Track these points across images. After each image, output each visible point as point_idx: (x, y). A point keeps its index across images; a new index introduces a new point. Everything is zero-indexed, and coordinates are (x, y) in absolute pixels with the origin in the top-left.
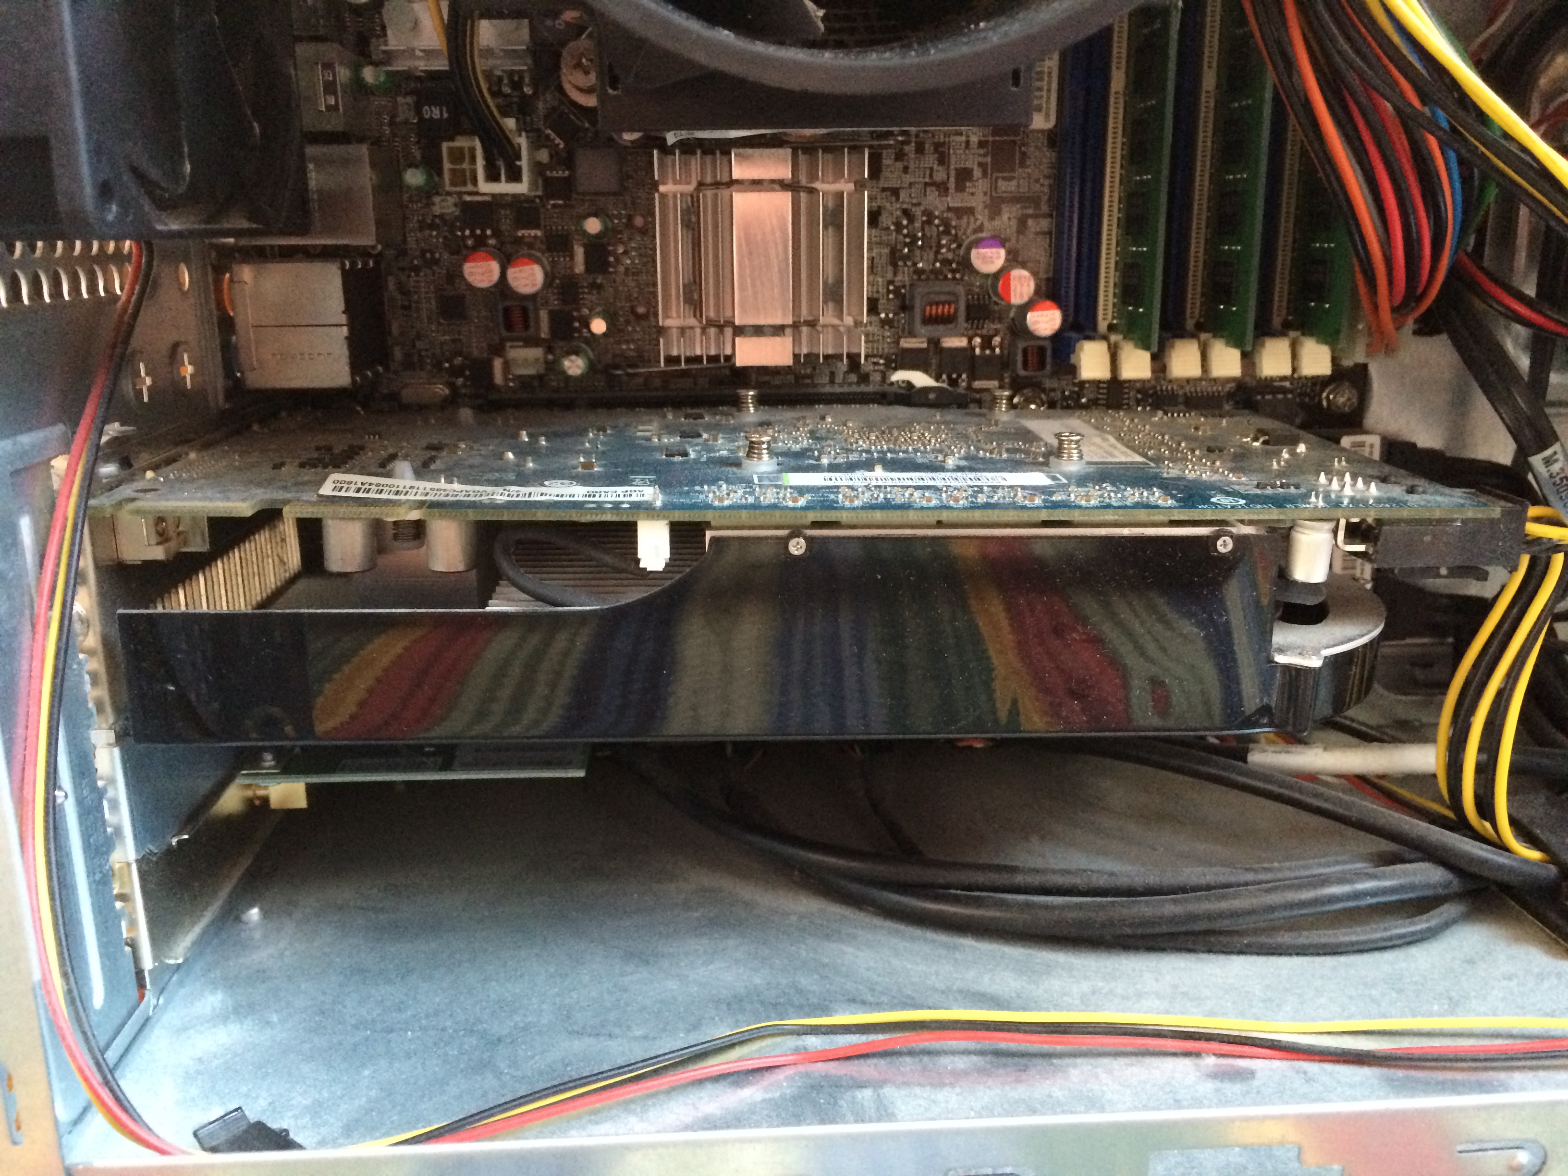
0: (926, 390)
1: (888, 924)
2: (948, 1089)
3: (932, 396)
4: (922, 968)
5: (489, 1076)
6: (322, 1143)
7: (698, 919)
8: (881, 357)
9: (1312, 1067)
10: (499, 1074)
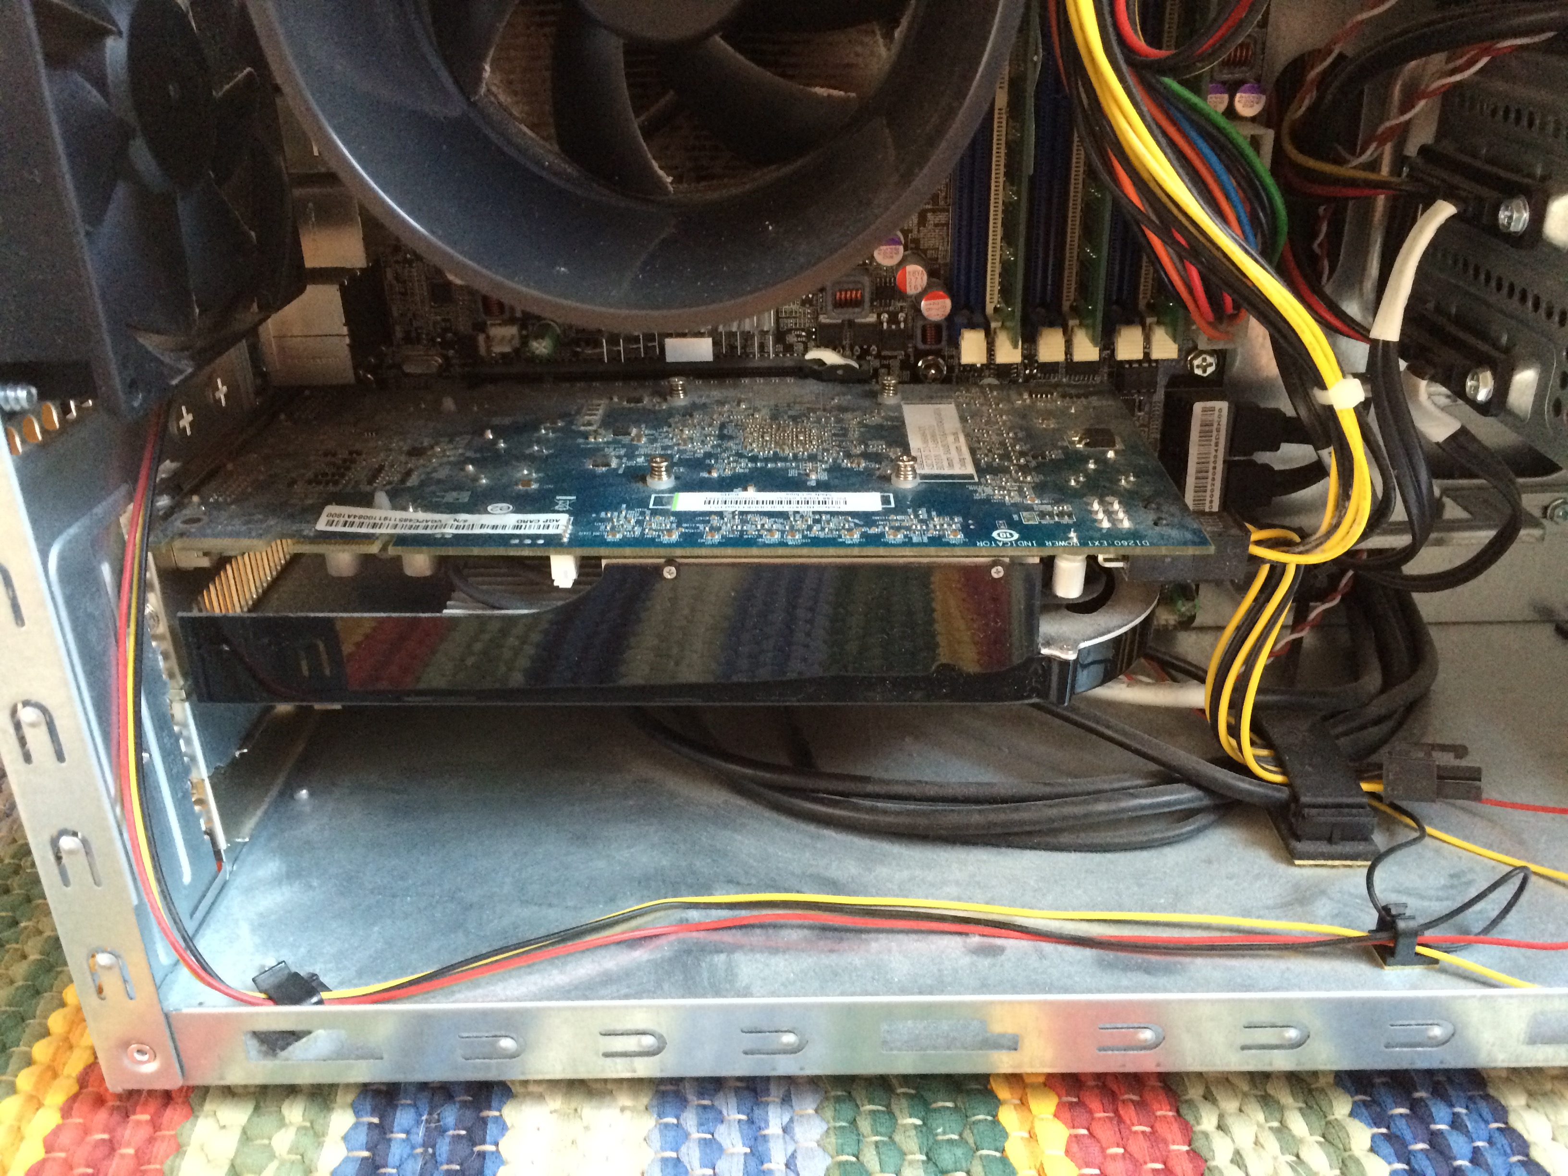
0: (835, 368)
1: (775, 816)
2: (780, 955)
3: (840, 372)
4: (789, 855)
5: (460, 934)
6: (342, 984)
7: (632, 806)
8: (803, 330)
9: (1048, 947)
10: (467, 933)
